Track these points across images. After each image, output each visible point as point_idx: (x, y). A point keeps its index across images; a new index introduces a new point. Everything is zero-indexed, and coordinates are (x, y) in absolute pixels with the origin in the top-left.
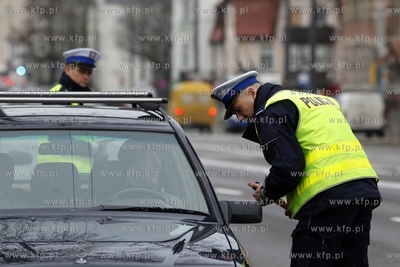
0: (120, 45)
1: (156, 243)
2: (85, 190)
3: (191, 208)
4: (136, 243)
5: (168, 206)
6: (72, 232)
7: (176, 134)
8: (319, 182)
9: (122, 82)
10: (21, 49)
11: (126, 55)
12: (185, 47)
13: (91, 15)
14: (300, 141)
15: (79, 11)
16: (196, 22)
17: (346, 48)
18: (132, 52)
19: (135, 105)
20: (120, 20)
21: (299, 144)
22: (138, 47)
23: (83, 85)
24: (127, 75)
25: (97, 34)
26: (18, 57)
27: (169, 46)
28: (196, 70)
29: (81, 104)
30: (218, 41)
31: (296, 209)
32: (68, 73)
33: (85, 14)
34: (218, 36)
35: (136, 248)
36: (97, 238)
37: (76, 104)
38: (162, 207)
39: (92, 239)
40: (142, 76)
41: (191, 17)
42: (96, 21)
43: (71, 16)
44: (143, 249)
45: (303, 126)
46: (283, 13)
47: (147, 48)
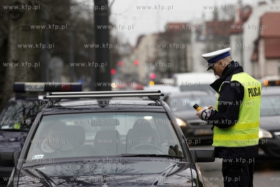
7: (166, 113)
10: (152, 68)
13: (189, 48)
16: (242, 50)
25: (192, 59)
26: (152, 72)
30: (255, 60)
34: (255, 57)
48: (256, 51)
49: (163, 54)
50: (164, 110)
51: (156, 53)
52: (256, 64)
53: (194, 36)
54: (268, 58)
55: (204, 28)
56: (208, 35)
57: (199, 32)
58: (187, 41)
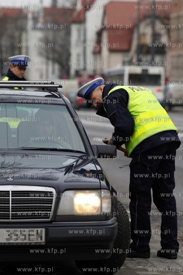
0: (40, 54)
1: (56, 169)
2: (14, 138)
3: (75, 149)
4: (45, 169)
5: (61, 148)
6: (6, 162)
7: (67, 106)
8: (144, 133)
9: (41, 76)
11: (44, 60)
12: (78, 55)
13: (24, 36)
14: (130, 111)
15: (17, 34)
16: (85, 41)
17: (173, 57)
18: (48, 58)
19: (43, 89)
20: (41, 40)
21: (130, 113)
22: (51, 56)
23: (20, 77)
24: (44, 72)
25: (27, 48)
27: (69, 55)
28: (85, 69)
29: (20, 88)
30: (97, 52)
31: (131, 150)
32: (11, 70)
33: (20, 36)
34: (97, 49)
35: (44, 172)
36: (21, 166)
37: (16, 88)
38: (58, 148)
39: (18, 166)
40: (53, 72)
41: (82, 38)
42: (27, 40)
43: (12, 37)
44: (48, 173)
45: (131, 102)
46: (135, 36)
47: (56, 56)
48: (99, 41)
50: (63, 103)
52: (98, 57)
53: (30, 24)
54: (111, 51)
55: (42, 14)
56: (45, 22)
57: (35, 19)
58: (23, 29)
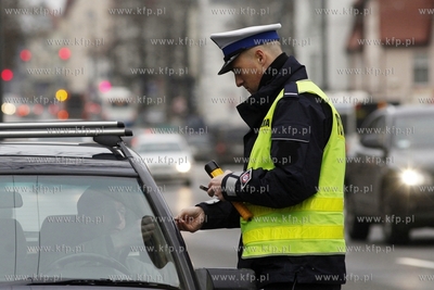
7: (139, 178)
10: (104, 66)
13: (193, 18)
15: (178, 14)
16: (324, 25)
26: (102, 75)
30: (355, 50)
34: (355, 42)
48: (358, 27)
49: (129, 32)
50: (132, 171)
51: (113, 30)
52: (357, 59)
